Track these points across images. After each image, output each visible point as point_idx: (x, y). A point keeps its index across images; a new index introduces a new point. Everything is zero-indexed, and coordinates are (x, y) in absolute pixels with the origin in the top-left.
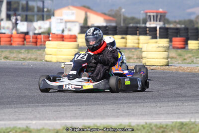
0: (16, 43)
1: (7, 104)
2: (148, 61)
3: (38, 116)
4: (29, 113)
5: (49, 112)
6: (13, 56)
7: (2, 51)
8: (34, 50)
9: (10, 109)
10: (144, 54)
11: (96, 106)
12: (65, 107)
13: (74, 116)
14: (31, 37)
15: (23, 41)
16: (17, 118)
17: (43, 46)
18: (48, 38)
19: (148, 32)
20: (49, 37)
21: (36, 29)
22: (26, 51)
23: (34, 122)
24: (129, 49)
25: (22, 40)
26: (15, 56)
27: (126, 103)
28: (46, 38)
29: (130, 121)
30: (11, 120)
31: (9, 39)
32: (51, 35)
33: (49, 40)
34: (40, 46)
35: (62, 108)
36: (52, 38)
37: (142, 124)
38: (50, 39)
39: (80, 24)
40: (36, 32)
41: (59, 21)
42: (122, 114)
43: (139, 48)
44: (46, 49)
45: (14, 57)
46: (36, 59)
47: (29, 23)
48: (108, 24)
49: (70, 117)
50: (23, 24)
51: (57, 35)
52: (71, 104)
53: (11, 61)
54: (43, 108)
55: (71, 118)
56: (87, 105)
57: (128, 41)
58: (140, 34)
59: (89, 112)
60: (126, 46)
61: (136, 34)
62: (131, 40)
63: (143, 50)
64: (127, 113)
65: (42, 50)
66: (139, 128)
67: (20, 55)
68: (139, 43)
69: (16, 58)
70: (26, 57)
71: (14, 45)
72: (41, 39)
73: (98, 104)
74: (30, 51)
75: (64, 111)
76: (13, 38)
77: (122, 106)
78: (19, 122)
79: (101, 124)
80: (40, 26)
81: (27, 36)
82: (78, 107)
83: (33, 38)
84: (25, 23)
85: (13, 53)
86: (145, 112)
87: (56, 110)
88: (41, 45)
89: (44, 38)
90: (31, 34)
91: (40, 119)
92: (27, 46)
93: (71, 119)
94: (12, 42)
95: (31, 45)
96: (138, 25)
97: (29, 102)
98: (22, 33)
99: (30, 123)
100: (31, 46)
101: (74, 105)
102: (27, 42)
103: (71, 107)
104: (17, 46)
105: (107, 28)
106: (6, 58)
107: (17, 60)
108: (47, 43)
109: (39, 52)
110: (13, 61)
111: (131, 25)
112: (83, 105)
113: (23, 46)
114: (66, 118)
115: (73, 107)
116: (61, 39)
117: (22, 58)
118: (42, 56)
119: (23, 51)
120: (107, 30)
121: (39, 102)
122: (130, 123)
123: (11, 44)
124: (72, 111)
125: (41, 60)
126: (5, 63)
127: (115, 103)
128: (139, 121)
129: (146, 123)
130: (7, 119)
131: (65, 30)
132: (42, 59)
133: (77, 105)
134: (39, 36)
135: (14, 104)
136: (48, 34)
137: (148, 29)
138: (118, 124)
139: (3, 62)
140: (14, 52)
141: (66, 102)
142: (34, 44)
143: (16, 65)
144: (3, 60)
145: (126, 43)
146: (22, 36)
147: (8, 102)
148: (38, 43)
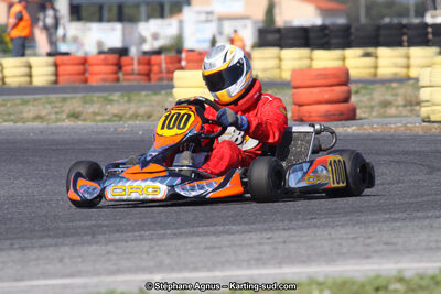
0: (99, 77)
1: (86, 234)
2: (434, 112)
3: (167, 261)
4: (144, 256)
5: (192, 251)
6: (91, 111)
7: (64, 100)
8: (144, 93)
9: (94, 247)
10: (424, 94)
12: (232, 237)
13: (258, 260)
14: (136, 62)
15: (116, 73)
16: (114, 268)
17: (165, 83)
18: (176, 64)
19: (430, 36)
20: (179, 61)
21: (143, 40)
22: (122, 96)
24: (385, 82)
25: (112, 68)
26: (97, 111)
27: (386, 221)
28: (171, 63)
31: (80, 68)
32: (184, 55)
33: (182, 68)
34: (159, 83)
35: (225, 240)
36: (188, 61)
38: (183, 63)
39: (255, 22)
40: (147, 47)
41: (203, 17)
42: (379, 247)
43: (409, 78)
44: (175, 91)
45: (95, 114)
47: (129, 26)
48: (328, 22)
49: (248, 261)
50: (113, 29)
51: (200, 53)
52: (247, 227)
53: (88, 123)
54: (178, 242)
55: (249, 263)
56: (289, 229)
57: (381, 62)
58: (411, 44)
59: (293, 246)
60: (375, 75)
61: (400, 44)
62: (388, 59)
63: (421, 83)
65: (163, 92)
67: (109, 107)
68: (408, 67)
70: (126, 112)
71: (94, 81)
72: (160, 65)
73: (315, 226)
74: (135, 97)
75: (229, 246)
76: (90, 65)
77: (376, 229)
78: (120, 278)
79: (326, 277)
80: (154, 32)
81: (124, 60)
82: (264, 235)
83: (139, 63)
84: (118, 26)
85: (92, 102)
87: (209, 244)
88: (161, 79)
89: (167, 62)
90: (133, 51)
92: (125, 83)
93: (249, 267)
94: (87, 75)
95: (135, 81)
96: (405, 21)
98: (112, 51)
100: (135, 83)
101: (256, 231)
103: (247, 236)
104: (101, 84)
105: (327, 31)
106: (75, 116)
107: (103, 121)
108: (177, 74)
109: (157, 98)
110: (93, 124)
111: (387, 20)
112: (277, 229)
113: (115, 84)
114: (238, 264)
117: (115, 115)
119: (116, 96)
120: (327, 35)
123: (86, 81)
124: (251, 245)
126: (73, 128)
127: (358, 222)
131: (218, 38)
133: (262, 231)
134: (154, 59)
135: (105, 233)
136: (175, 52)
137: (430, 30)
139: (67, 128)
140: (95, 99)
142: (144, 78)
143: (101, 133)
144: (68, 123)
145: (376, 67)
146: (112, 58)
147: (88, 227)
148: (152, 75)
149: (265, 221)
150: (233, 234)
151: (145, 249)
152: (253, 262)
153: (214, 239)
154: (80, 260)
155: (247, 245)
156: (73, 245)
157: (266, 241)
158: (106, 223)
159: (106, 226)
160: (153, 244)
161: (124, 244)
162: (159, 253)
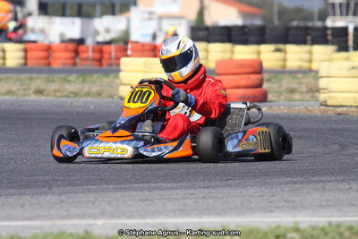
0: (60, 61)
1: (44, 186)
2: (330, 98)
3: (109, 209)
4: (90, 205)
5: (129, 202)
6: (52, 88)
7: (31, 79)
8: (96, 76)
9: (50, 197)
10: (323, 83)
11: (225, 190)
12: (162, 192)
13: (182, 210)
14: (90, 50)
15: (74, 58)
16: (65, 213)
17: (114, 67)
18: (124, 52)
19: (330, 37)
20: (126, 50)
21: (97, 33)
22: (78, 77)
23: (100, 222)
24: (293, 73)
25: (72, 54)
26: (57, 88)
27: (287, 183)
28: (120, 51)
29: (297, 219)
31: (44, 54)
32: (129, 46)
33: (127, 56)
34: (109, 68)
35: (156, 194)
36: (133, 50)
37: (321, 225)
38: (129, 52)
39: (189, 22)
40: (100, 39)
41: (147, 16)
42: (280, 204)
43: (310, 70)
44: (121, 74)
45: (55, 91)
46: (99, 94)
47: (85, 20)
48: (248, 22)
49: (174, 211)
50: (73, 23)
51: (143, 45)
52: (174, 185)
53: (50, 98)
54: (119, 194)
55: (175, 213)
56: (209, 187)
57: (289, 56)
58: (314, 42)
59: (211, 201)
60: (284, 67)
61: (304, 42)
62: (295, 55)
63: (320, 74)
64: (290, 204)
65: (112, 75)
66: (315, 233)
67: (67, 85)
68: (310, 61)
69: (59, 91)
70: (80, 91)
71: (56, 65)
72: (110, 53)
73: (230, 186)
74: (89, 78)
75: (160, 199)
76: (54, 51)
77: (279, 189)
78: (70, 222)
80: (106, 27)
81: (81, 48)
82: (188, 191)
83: (94, 51)
84: (78, 21)
85: (53, 81)
86: (327, 200)
87: (143, 197)
88: (110, 65)
89: (116, 51)
90: (89, 42)
91: (112, 216)
92: (82, 67)
93: (175, 216)
94: (51, 59)
95: (89, 65)
96: (310, 24)
97: (89, 182)
98: (72, 41)
99: (92, 225)
100: (90, 67)
101: (181, 188)
102: (83, 59)
103: (175, 192)
104: (61, 67)
105: (246, 30)
106: (39, 92)
107: (62, 97)
108: (123, 60)
109: (106, 80)
110: (53, 99)
111: (295, 23)
112: (199, 187)
113: (73, 67)
114: (165, 213)
115: (179, 191)
116: (152, 53)
117: (71, 93)
118: (111, 87)
119: (73, 77)
120: (246, 34)
121: (108, 182)
122: (296, 223)
123: (49, 64)
124: (178, 199)
125: (112, 96)
126: (38, 101)
127: (265, 184)
128: (315, 219)
129: (330, 224)
130: (44, 216)
131: (158, 34)
132: (112, 93)
133: (186, 188)
134: (106, 48)
135: (59, 186)
136: (123, 43)
137: (329, 32)
138: (273, 225)
139: (32, 101)
140: (56, 79)
142: (98, 63)
143: (60, 106)
144: (33, 97)
145: (285, 60)
146: (71, 46)
147: (47, 181)
148: (104, 62)
149: (190, 181)
150: (162, 190)
151: (91, 200)
152: (178, 212)
153: (147, 193)
154: (38, 206)
155: (174, 198)
156: (33, 194)
157: (188, 196)
158: (61, 178)
159: (61, 181)
160: (98, 196)
161: (75, 195)
162: (103, 203)
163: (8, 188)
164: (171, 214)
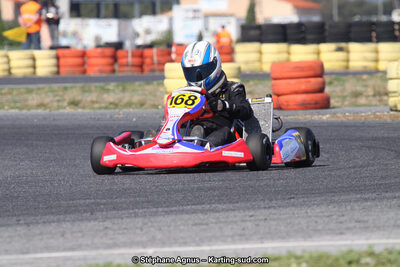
0: (96, 68)
1: (85, 211)
3: (159, 236)
4: (138, 231)
5: (182, 227)
6: (89, 99)
7: (66, 89)
8: (137, 83)
9: (92, 223)
10: (392, 86)
12: (217, 215)
13: (240, 235)
14: (130, 54)
15: (112, 64)
16: (111, 242)
17: (157, 74)
18: (167, 56)
19: (397, 33)
20: (170, 53)
21: (137, 35)
22: (118, 86)
24: (357, 74)
25: (110, 60)
26: (94, 99)
28: (162, 55)
30: (97, 248)
31: (79, 60)
32: (174, 49)
33: (172, 61)
34: (151, 74)
35: (211, 217)
36: (177, 54)
38: (173, 56)
39: (238, 20)
40: (140, 42)
41: (191, 15)
43: (375, 72)
44: (166, 81)
45: (93, 102)
46: (142, 105)
47: (123, 22)
48: (305, 19)
49: (232, 236)
50: (110, 25)
52: (231, 206)
53: (87, 111)
54: (169, 219)
56: (269, 208)
57: (353, 56)
58: (380, 39)
59: (273, 223)
60: (347, 67)
61: (369, 40)
62: (359, 54)
63: (389, 76)
64: (362, 225)
65: (155, 83)
67: (105, 96)
68: (377, 60)
69: (97, 102)
70: (120, 101)
71: (92, 72)
72: (152, 57)
73: (293, 205)
74: (129, 86)
75: (216, 223)
76: (89, 57)
78: (116, 251)
79: (304, 251)
80: (147, 27)
81: (120, 53)
82: (247, 213)
83: (133, 56)
84: (114, 23)
85: (90, 91)
87: (197, 221)
88: (153, 71)
89: (158, 56)
90: (128, 45)
91: (163, 244)
92: (120, 75)
93: (234, 241)
94: (86, 66)
95: (128, 72)
96: (374, 19)
97: (135, 205)
98: (108, 45)
100: (130, 74)
101: (239, 209)
102: (121, 65)
104: (98, 75)
105: (303, 29)
106: (74, 103)
107: (100, 108)
108: (168, 66)
109: (149, 88)
110: (92, 111)
111: (357, 19)
112: (259, 208)
113: (112, 75)
114: (223, 239)
115: (236, 213)
117: (111, 103)
118: (155, 96)
119: (111, 86)
120: (302, 32)
121: (157, 205)
123: (84, 72)
124: (236, 222)
125: (156, 106)
126: (74, 115)
130: (87, 245)
131: (205, 34)
132: (156, 103)
133: (245, 209)
134: (147, 52)
136: (166, 46)
137: (397, 26)
139: (68, 114)
140: (93, 88)
141: (219, 201)
142: (137, 69)
143: (99, 119)
144: (69, 110)
145: (348, 61)
146: (109, 51)
147: (88, 205)
148: (145, 67)
149: (248, 200)
150: (218, 212)
151: (139, 225)
152: (237, 238)
153: (201, 216)
154: (80, 235)
155: (232, 222)
156: (74, 221)
157: (248, 218)
158: (103, 201)
159: (104, 204)
160: (146, 220)
161: (120, 220)
162: (152, 229)
163: (46, 214)
164: (229, 239)
